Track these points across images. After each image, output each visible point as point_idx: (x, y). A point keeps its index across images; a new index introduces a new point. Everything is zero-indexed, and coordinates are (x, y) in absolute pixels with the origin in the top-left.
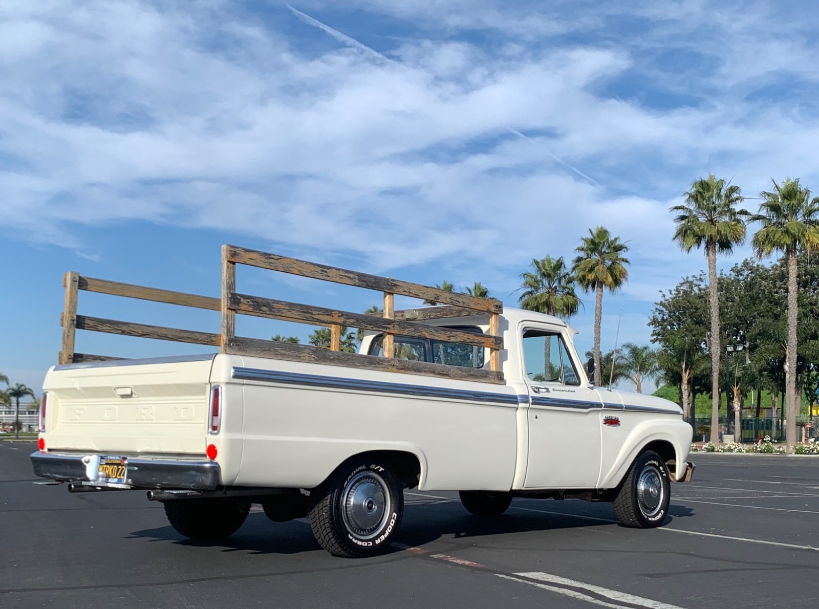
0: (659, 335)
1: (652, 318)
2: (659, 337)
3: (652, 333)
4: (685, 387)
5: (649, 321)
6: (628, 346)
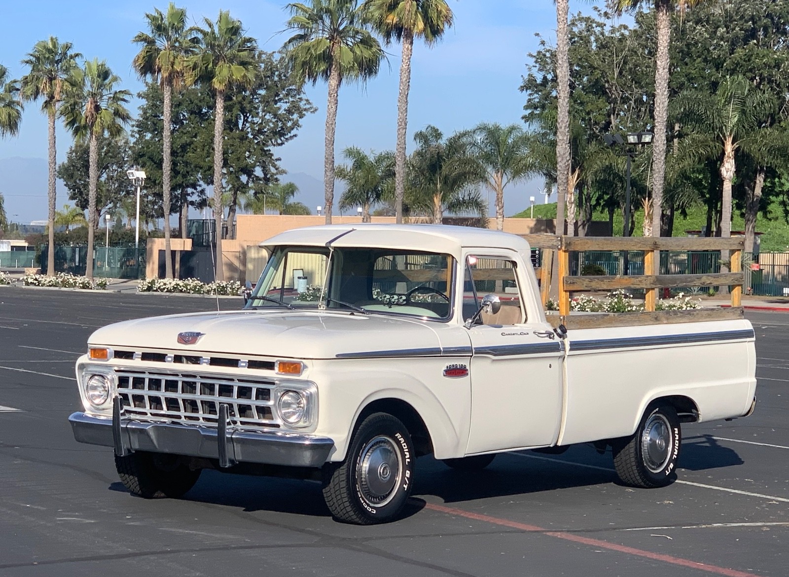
0: (536, 108)
2: (536, 112)
3: (525, 103)
4: (570, 199)
6: (482, 128)
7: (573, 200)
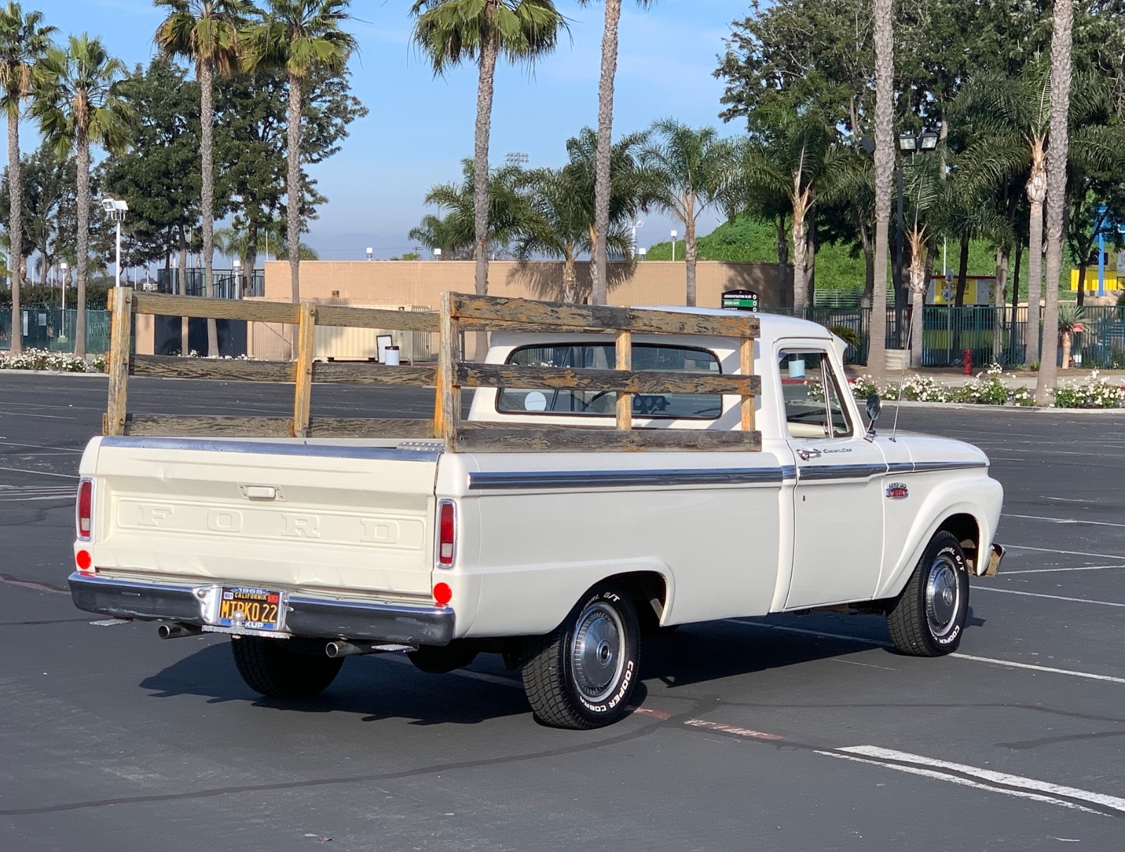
0: (740, 101)
1: (724, 58)
2: (741, 107)
3: (723, 94)
4: (799, 232)
5: (719, 67)
6: (668, 127)
7: (802, 233)
